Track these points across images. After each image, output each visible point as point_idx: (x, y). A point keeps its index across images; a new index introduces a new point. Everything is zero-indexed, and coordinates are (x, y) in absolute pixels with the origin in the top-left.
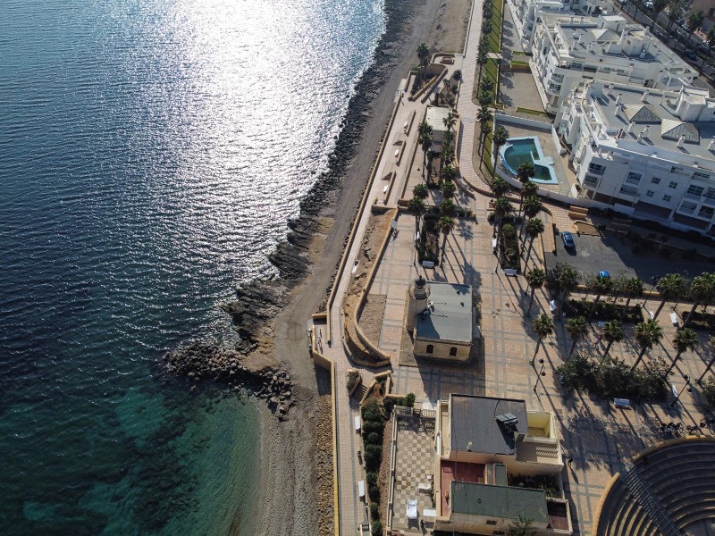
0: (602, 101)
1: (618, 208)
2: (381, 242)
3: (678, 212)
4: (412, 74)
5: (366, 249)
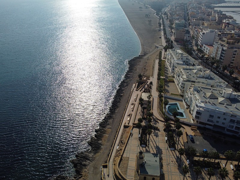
0: (198, 92)
1: (207, 126)
2: (127, 138)
3: (228, 128)
4: (137, 82)
5: (122, 140)
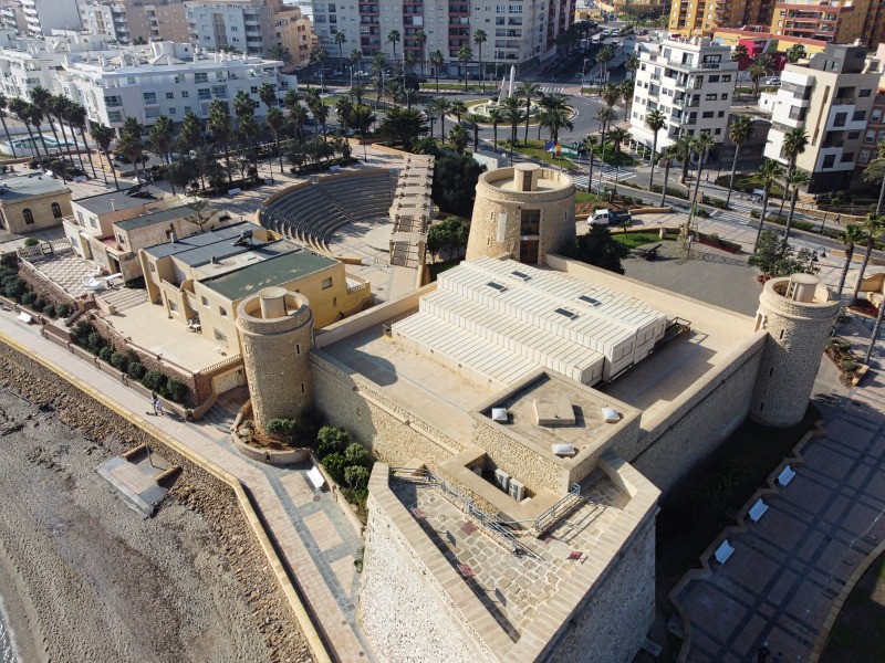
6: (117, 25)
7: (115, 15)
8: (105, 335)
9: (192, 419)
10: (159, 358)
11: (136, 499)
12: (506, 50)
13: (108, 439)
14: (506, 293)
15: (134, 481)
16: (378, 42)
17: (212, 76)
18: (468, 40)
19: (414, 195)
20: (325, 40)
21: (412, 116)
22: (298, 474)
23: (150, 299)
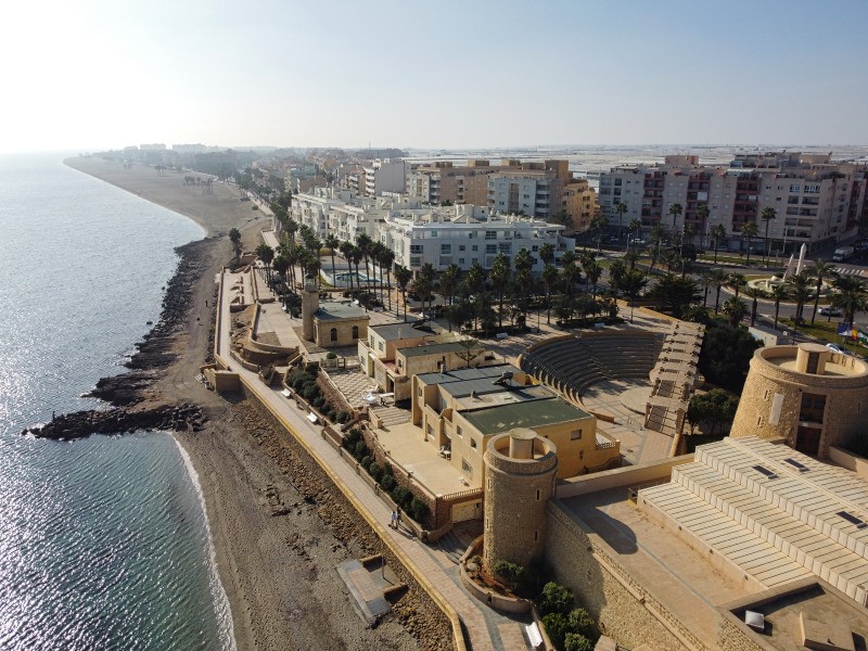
3: (486, 268)
4: (225, 268)
5: (239, 322)
6: (432, 190)
7: (432, 182)
8: (369, 445)
9: (426, 540)
10: (410, 476)
11: (363, 606)
12: (797, 228)
13: (352, 541)
14: (777, 481)
15: (366, 588)
16: (659, 214)
17: (500, 234)
18: (754, 217)
19: (678, 361)
20: (607, 209)
21: (686, 284)
22: (516, 625)
23: (412, 420)
